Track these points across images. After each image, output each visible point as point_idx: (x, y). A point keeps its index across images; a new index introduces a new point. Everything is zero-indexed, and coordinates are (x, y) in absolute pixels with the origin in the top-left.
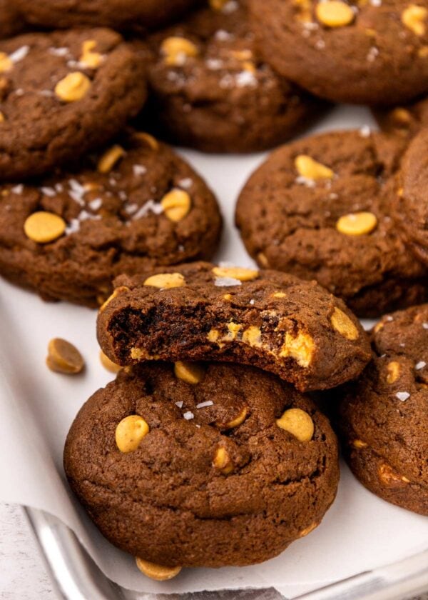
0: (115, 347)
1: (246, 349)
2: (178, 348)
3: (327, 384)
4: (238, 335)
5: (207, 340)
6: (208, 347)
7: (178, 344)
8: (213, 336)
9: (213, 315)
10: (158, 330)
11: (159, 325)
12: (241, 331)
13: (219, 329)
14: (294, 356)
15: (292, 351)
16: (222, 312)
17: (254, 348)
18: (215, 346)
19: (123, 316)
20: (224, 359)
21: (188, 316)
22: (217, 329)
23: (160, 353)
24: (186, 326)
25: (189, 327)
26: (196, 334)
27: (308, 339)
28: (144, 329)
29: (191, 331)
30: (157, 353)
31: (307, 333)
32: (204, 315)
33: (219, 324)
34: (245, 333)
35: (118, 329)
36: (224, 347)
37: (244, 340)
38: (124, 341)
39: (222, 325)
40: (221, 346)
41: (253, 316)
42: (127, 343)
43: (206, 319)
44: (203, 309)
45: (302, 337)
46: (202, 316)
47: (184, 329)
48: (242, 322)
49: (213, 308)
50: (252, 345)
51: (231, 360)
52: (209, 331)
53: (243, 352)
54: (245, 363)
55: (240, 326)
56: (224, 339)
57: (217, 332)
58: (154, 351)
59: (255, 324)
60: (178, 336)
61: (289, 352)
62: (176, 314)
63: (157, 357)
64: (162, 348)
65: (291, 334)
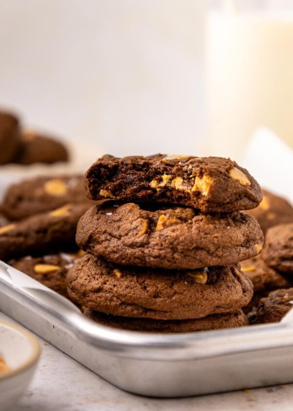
0: (90, 187)
1: (174, 193)
2: (131, 190)
3: (222, 209)
4: (169, 182)
5: (149, 186)
6: (150, 191)
7: (132, 188)
8: (153, 184)
9: (153, 170)
10: (119, 180)
11: (120, 176)
12: (171, 180)
13: (157, 180)
14: (200, 190)
15: (199, 186)
16: (159, 168)
17: (179, 191)
18: (154, 190)
19: (97, 170)
20: (161, 200)
21: (138, 170)
22: (155, 180)
23: (120, 194)
24: (136, 176)
25: (138, 177)
26: (143, 182)
27: (208, 178)
28: (110, 178)
29: (139, 179)
30: (118, 195)
31: (208, 175)
32: (148, 170)
33: (157, 176)
34: (173, 181)
35: (93, 178)
36: (160, 191)
37: (172, 185)
38: (96, 185)
39: (159, 176)
40: (158, 190)
41: (178, 170)
42: (99, 186)
43: (149, 173)
44: (148, 167)
45: (205, 178)
46: (147, 171)
47: (135, 178)
48: (171, 174)
49: (154, 166)
50: (177, 189)
51: (166, 201)
52: (151, 181)
53: (172, 195)
54: (175, 202)
55: (169, 176)
56: (160, 185)
57: (156, 181)
58: (116, 193)
59: (179, 176)
60: (131, 183)
61: (197, 188)
62: (130, 169)
63: (118, 198)
64: (122, 192)
65: (198, 176)
